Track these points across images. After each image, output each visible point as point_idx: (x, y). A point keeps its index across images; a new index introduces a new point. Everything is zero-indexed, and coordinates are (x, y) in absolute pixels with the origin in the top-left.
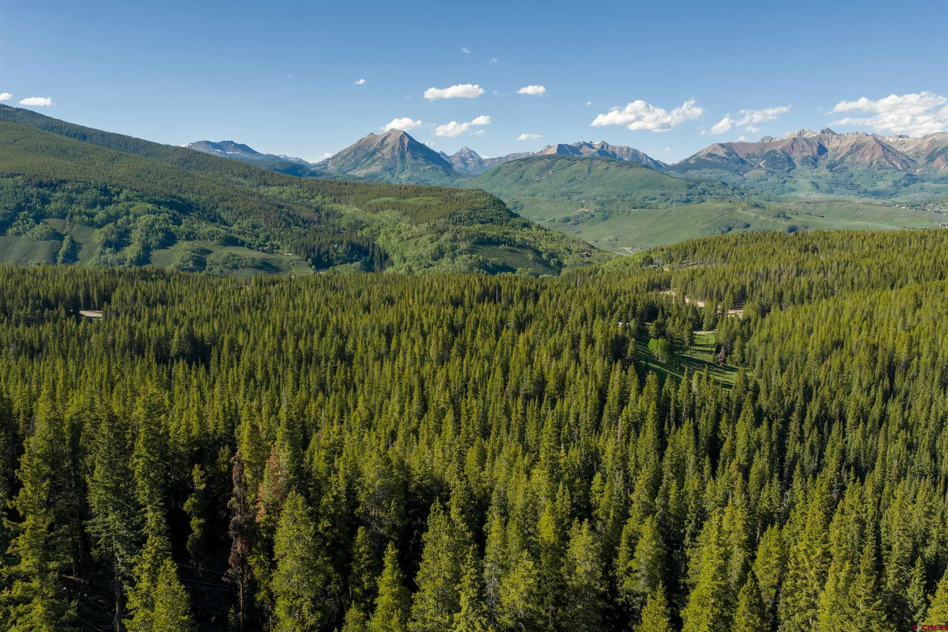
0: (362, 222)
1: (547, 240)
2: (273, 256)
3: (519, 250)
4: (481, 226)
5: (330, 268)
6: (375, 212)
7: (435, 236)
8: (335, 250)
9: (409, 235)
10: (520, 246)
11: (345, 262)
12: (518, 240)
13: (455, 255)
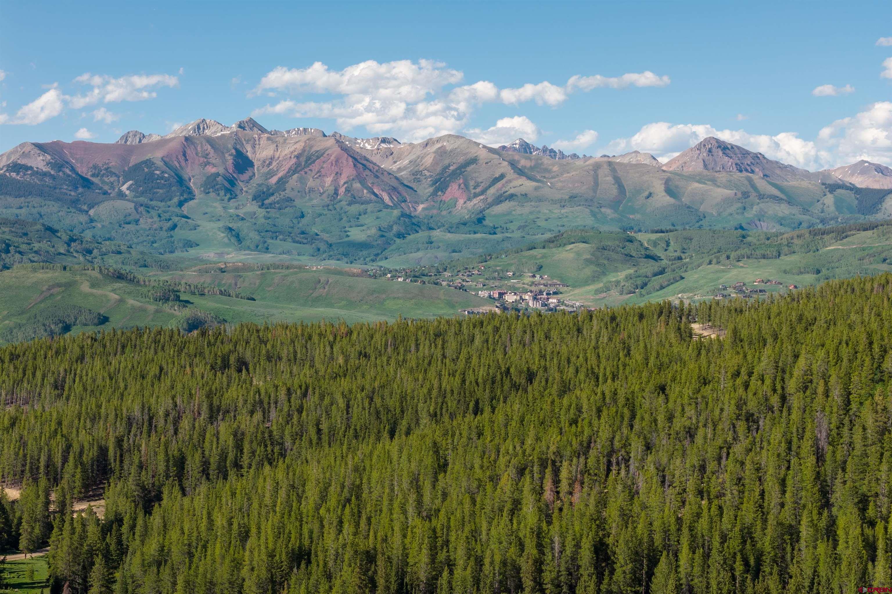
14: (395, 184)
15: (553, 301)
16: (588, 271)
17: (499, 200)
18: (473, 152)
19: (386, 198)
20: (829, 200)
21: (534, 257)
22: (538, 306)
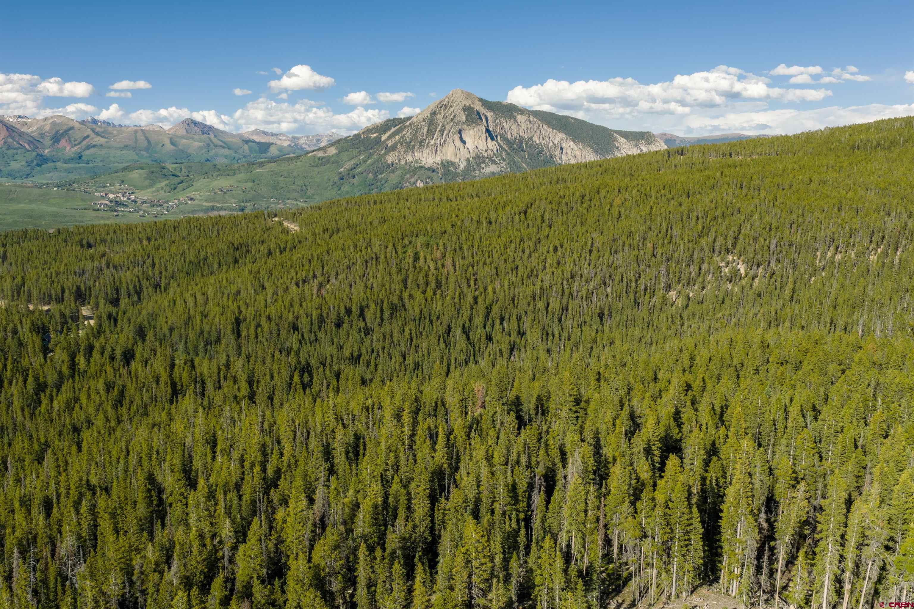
14: (31, 139)
15: (133, 197)
16: (147, 182)
17: (88, 147)
18: (71, 124)
19: (27, 147)
20: (246, 147)
21: (119, 177)
22: (126, 199)
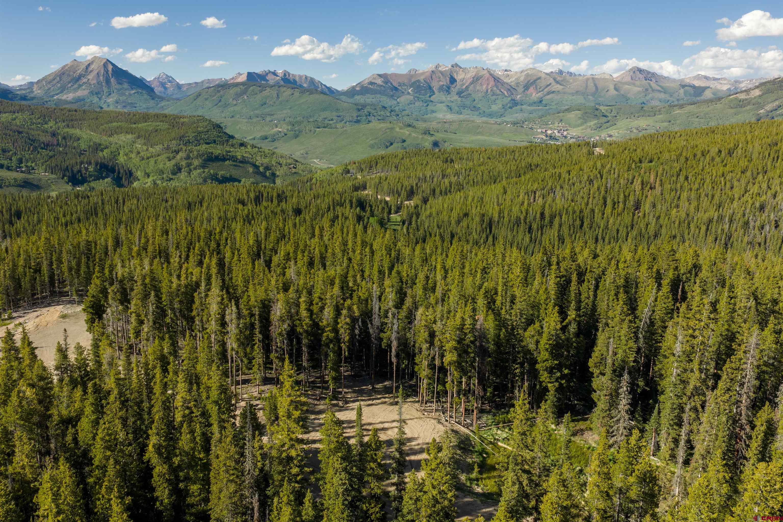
0: (100, 145)
1: (261, 156)
2: (32, 176)
3: (241, 165)
4: (207, 146)
5: (85, 184)
6: (110, 136)
7: (171, 155)
8: (87, 169)
9: (149, 155)
10: (241, 162)
11: (97, 178)
12: (239, 157)
13: (190, 170)
14: (509, 88)
15: (565, 133)
16: (580, 122)
17: (549, 93)
18: (540, 75)
19: (506, 93)
21: (559, 117)
22: (560, 135)
